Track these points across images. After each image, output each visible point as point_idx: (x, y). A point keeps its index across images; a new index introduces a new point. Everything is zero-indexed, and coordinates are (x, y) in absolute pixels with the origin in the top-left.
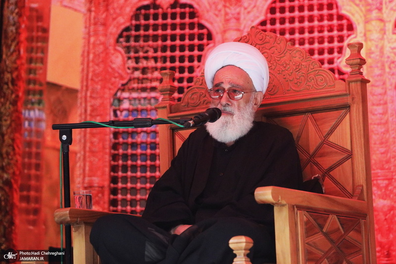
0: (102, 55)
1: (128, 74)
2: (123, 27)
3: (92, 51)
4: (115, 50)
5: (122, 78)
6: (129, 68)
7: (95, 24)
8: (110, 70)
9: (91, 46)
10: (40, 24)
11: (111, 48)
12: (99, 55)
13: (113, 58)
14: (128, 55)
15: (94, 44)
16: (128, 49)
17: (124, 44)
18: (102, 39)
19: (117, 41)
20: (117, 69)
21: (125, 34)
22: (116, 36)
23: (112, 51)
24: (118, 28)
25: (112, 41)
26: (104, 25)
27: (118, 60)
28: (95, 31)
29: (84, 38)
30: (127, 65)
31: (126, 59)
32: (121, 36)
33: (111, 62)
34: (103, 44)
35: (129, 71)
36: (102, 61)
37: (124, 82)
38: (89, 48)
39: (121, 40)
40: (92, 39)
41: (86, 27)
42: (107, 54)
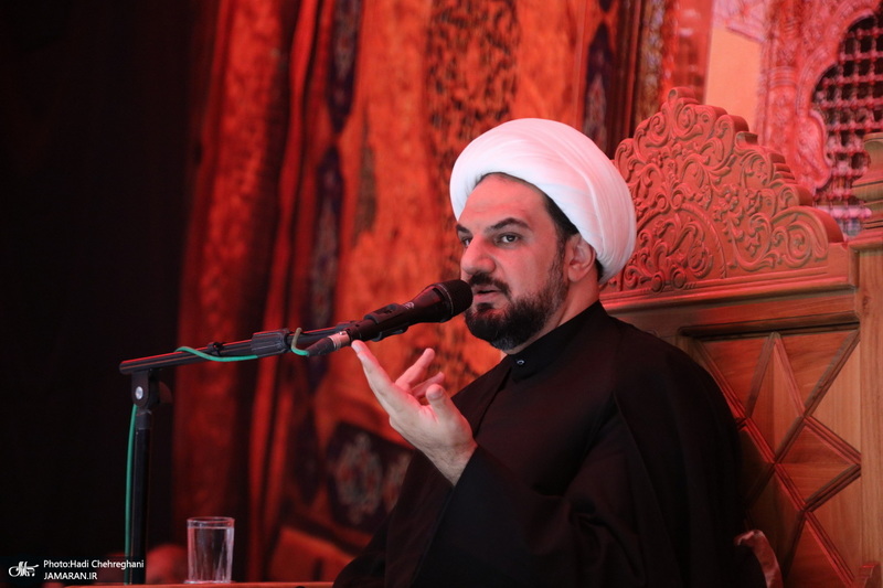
0: (787, 129)
1: (827, 167)
2: (824, 68)
3: (771, 120)
4: (810, 116)
5: (817, 175)
6: (829, 155)
7: (779, 64)
8: (799, 159)
9: (770, 112)
10: (693, 68)
11: (802, 114)
12: (782, 129)
13: (804, 134)
14: (829, 126)
15: (775, 104)
16: (830, 114)
17: (825, 103)
18: (789, 94)
19: (813, 98)
20: (810, 158)
21: (827, 82)
22: (812, 87)
23: (804, 120)
24: (815, 69)
25: (805, 97)
26: (793, 65)
27: (812, 137)
28: (779, 78)
29: (760, 95)
30: (826, 149)
31: (826, 135)
32: (819, 87)
33: (801, 142)
34: (789, 104)
35: (829, 162)
36: (787, 142)
37: (821, 183)
38: (766, 113)
39: (821, 95)
40: (772, 96)
41: (763, 72)
42: (795, 125)
